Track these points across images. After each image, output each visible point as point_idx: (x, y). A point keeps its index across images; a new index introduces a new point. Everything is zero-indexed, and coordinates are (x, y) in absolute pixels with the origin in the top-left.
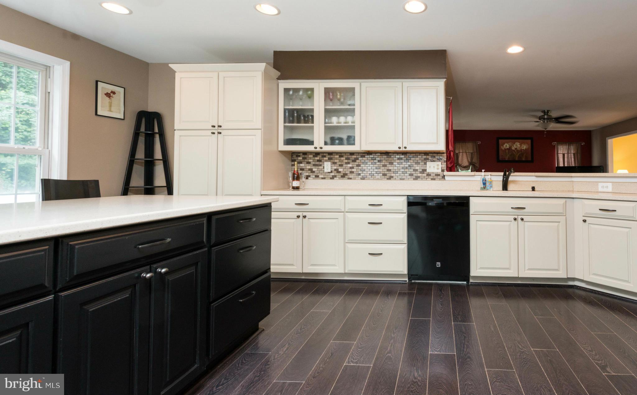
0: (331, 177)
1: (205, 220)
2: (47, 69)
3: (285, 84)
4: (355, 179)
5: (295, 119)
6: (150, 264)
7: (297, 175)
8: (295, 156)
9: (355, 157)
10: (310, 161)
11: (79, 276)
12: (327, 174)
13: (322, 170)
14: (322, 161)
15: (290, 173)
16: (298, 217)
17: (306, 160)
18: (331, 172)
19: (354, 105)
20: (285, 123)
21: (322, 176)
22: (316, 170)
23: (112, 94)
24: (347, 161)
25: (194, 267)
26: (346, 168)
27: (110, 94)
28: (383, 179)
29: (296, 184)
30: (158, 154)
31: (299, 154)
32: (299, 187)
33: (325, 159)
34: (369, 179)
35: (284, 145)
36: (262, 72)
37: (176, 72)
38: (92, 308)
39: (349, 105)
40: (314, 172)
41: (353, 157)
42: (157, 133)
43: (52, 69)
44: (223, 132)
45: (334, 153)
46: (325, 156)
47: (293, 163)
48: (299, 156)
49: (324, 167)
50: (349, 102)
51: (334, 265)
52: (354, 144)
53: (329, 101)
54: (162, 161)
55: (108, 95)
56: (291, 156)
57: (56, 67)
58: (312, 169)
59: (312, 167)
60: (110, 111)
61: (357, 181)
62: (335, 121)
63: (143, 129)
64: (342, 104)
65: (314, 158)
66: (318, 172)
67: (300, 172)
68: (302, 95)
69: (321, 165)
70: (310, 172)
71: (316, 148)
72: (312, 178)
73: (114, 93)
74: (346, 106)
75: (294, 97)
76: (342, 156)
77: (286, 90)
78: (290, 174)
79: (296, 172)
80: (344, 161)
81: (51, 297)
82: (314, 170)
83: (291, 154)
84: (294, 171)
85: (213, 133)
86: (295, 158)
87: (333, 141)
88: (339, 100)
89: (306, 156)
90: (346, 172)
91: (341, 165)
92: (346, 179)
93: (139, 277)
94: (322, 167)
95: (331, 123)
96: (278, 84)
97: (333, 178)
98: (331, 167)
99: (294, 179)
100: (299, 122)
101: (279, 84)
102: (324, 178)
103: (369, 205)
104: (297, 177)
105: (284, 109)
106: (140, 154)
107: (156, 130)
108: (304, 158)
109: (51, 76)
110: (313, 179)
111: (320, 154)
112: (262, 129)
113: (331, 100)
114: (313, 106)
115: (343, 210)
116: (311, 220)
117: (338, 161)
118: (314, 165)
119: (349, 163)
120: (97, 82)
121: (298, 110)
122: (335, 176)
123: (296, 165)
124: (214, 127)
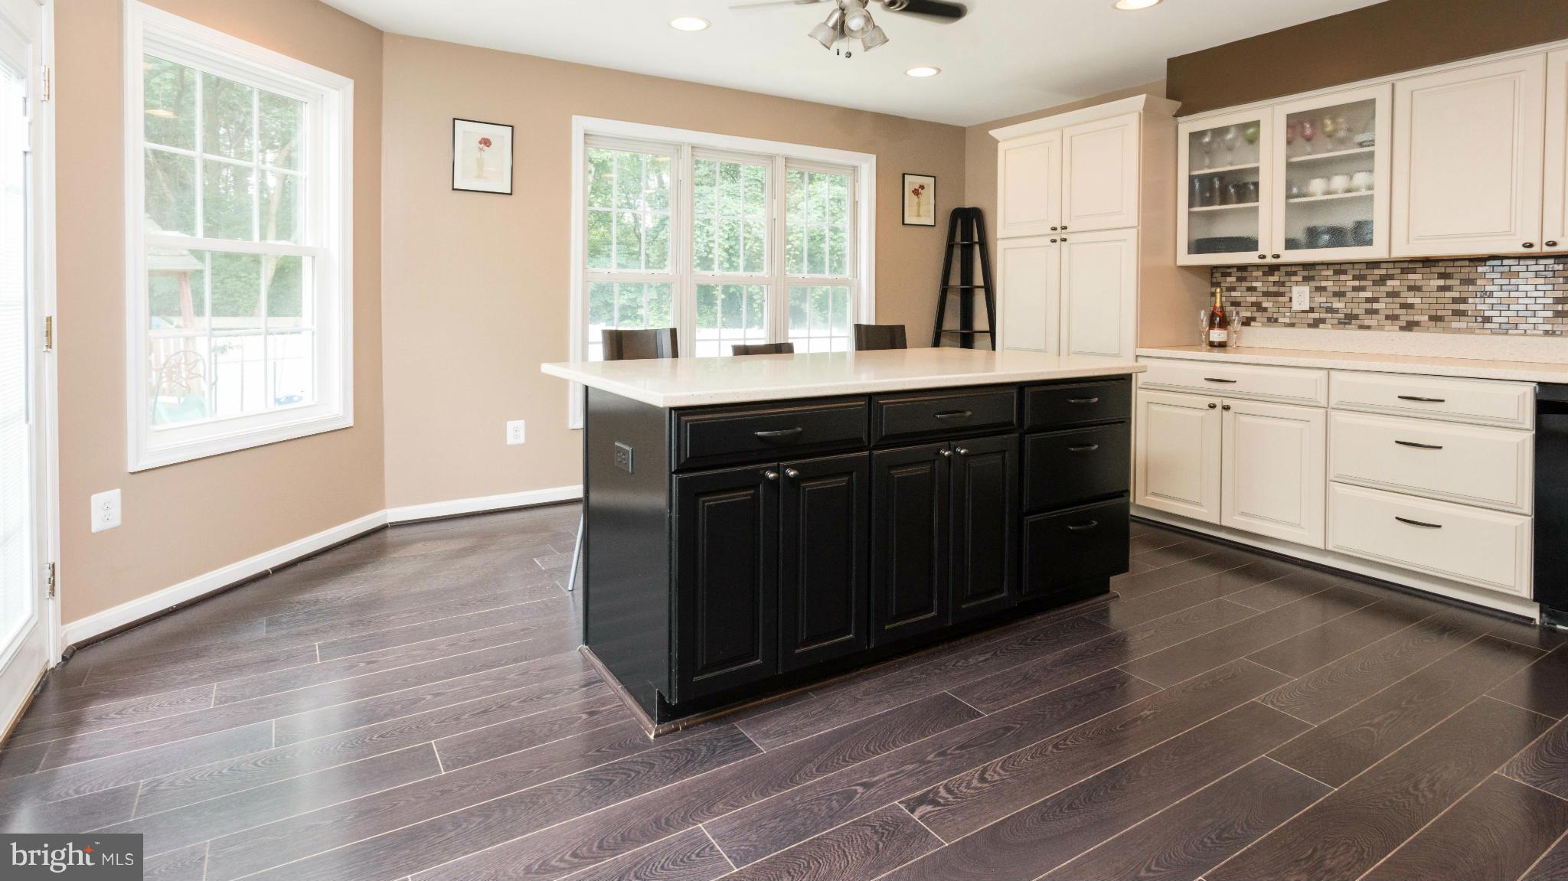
0: (1311, 322)
1: (1015, 392)
2: (855, 169)
3: (1190, 124)
4: (1383, 330)
5: (1217, 194)
6: (949, 439)
7: (1219, 316)
8: (1218, 275)
9: (1383, 272)
10: (1255, 284)
11: (887, 437)
12: (1299, 315)
13: (1287, 305)
14: (1287, 284)
15: (1203, 312)
16: (1212, 406)
17: (1246, 284)
18: (1312, 310)
19: (1372, 143)
20: (1192, 207)
21: (1287, 320)
22: (1270, 304)
23: (920, 190)
24: (1356, 283)
25: (1000, 456)
26: (1355, 300)
27: (918, 190)
28: (1477, 331)
29: (1217, 335)
30: (978, 280)
31: (1228, 270)
32: (1225, 342)
33: (1294, 278)
34: (1427, 330)
35: (1189, 253)
36: (1140, 113)
37: (998, 142)
38: (897, 473)
39: (1361, 145)
40: (1265, 310)
41: (1376, 272)
42: (976, 243)
43: (859, 168)
44: (1071, 238)
45: (1319, 264)
46: (1295, 274)
47: (1213, 290)
48: (1229, 275)
49: (1291, 298)
50: (1360, 138)
51: (1298, 526)
52: (1370, 243)
53: (1300, 141)
54: (983, 290)
55: (916, 192)
56: (1209, 276)
57: (863, 165)
58: (1260, 303)
59: (1260, 300)
60: (919, 215)
61: (1386, 333)
62: (1317, 187)
63: (958, 238)
64: (1342, 142)
65: (1265, 278)
66: (1276, 310)
67: (1229, 309)
68: (1234, 139)
69: (1282, 294)
70: (1255, 309)
71: (1264, 257)
72: (1260, 324)
73: (922, 187)
74: (1354, 148)
75: (1215, 146)
76: (1345, 272)
77: (1195, 137)
78: (1204, 316)
79: (1218, 311)
80: (1349, 284)
81: (866, 453)
82: (1265, 305)
83: (1209, 271)
84: (1215, 307)
85: (1054, 241)
86: (1220, 279)
87: (1313, 237)
88: (1330, 136)
89: (1245, 274)
90: (1355, 312)
91: (1339, 294)
92: (1352, 329)
93: (938, 453)
94: (1286, 299)
95: (1305, 196)
96: (1177, 127)
97: (1316, 324)
98: (1310, 297)
99: (1212, 325)
100: (1224, 201)
101: (1179, 125)
102: (1292, 325)
103: (1399, 397)
104: (1220, 320)
105: (1190, 176)
106: (955, 280)
107: (976, 239)
108: (1240, 279)
109: (859, 180)
110: (1263, 325)
111: (1282, 268)
112: (1140, 228)
113: (1309, 139)
114: (1257, 160)
115: (1324, 403)
116: (1242, 418)
117: (1330, 283)
118: (1266, 294)
119: (1362, 289)
120: (904, 175)
121: (1221, 176)
122: (1323, 321)
123: (1218, 296)
124: (1054, 229)
